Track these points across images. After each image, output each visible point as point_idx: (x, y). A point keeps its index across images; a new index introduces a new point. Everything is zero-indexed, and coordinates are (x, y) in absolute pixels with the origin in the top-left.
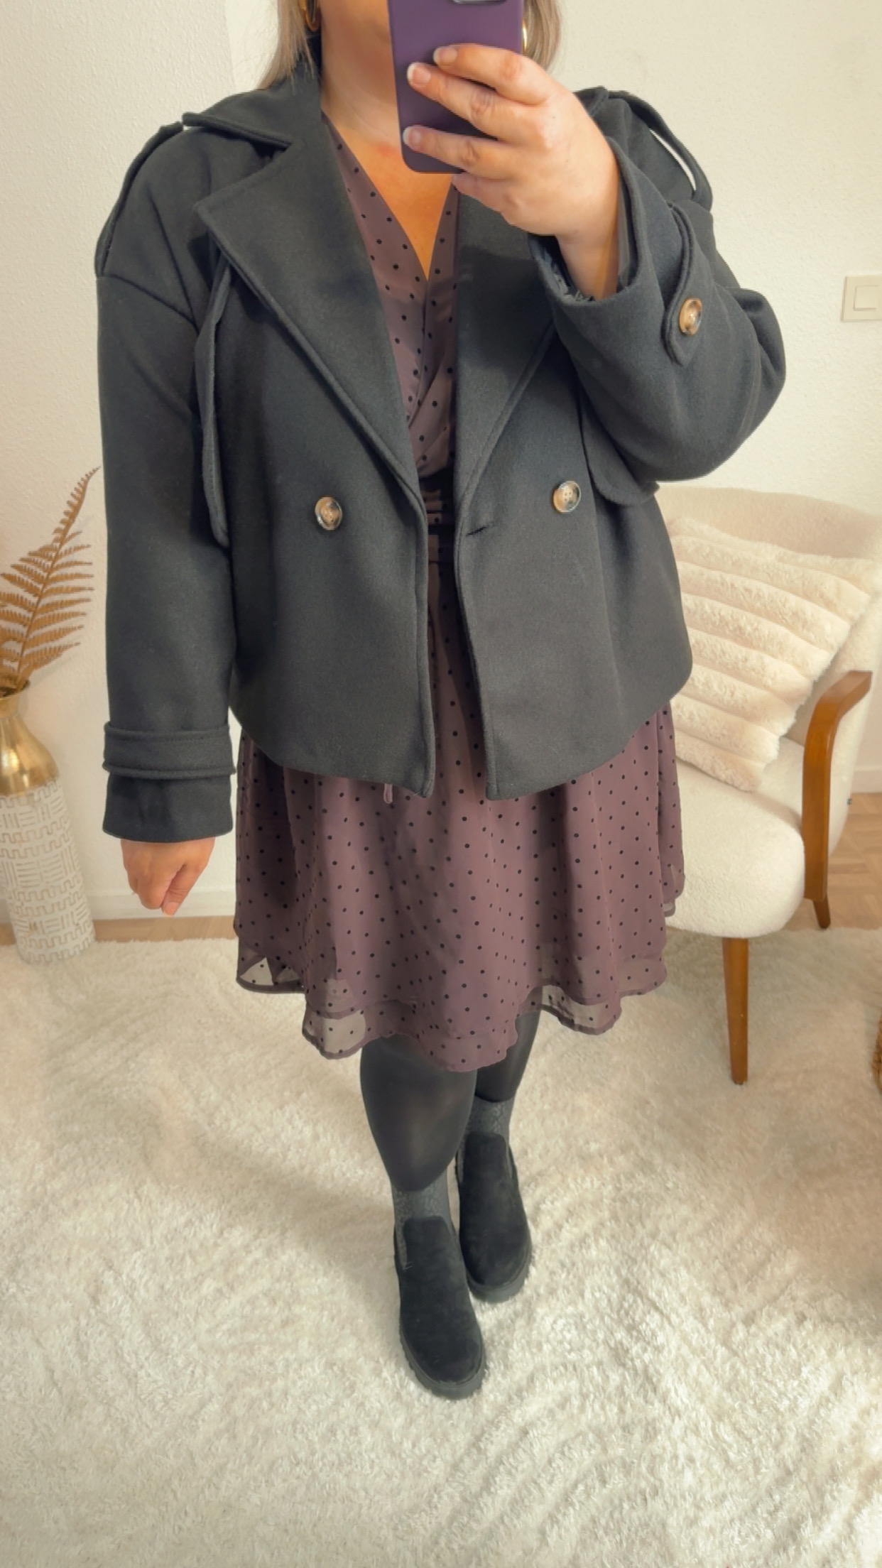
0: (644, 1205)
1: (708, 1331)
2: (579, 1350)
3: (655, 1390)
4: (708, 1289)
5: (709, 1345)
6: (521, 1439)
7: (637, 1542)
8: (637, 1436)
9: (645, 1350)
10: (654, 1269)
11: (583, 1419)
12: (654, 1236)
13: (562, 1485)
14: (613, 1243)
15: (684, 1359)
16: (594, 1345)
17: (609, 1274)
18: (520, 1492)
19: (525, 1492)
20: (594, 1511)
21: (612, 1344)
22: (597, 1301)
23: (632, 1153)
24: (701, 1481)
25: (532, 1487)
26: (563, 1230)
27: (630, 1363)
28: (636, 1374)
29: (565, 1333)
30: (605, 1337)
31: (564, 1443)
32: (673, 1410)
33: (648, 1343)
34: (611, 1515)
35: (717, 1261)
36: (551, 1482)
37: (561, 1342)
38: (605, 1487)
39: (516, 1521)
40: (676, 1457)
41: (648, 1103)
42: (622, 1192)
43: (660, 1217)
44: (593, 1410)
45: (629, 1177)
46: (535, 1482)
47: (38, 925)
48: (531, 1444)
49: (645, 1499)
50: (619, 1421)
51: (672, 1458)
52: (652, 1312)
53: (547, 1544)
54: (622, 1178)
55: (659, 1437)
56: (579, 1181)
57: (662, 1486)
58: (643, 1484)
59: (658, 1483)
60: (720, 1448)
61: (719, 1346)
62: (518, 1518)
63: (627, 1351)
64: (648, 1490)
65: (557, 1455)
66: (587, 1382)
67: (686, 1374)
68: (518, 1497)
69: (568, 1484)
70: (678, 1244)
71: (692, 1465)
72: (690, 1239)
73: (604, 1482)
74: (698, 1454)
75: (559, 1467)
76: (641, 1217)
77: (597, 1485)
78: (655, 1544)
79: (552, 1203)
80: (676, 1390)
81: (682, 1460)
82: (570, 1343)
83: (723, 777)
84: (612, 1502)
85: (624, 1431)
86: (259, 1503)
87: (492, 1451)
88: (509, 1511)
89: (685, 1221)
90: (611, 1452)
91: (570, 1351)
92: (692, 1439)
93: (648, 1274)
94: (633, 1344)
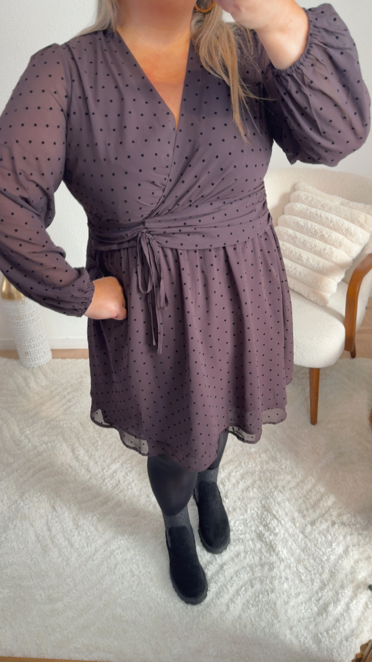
0: (273, 475)
1: (296, 527)
2: (245, 534)
3: (274, 551)
4: (297, 510)
5: (296, 533)
7: (265, 610)
8: (266, 568)
9: (270, 535)
10: (275, 502)
11: (245, 562)
12: (276, 488)
13: (236, 587)
14: (260, 490)
15: (286, 539)
16: (251, 532)
17: (257, 503)
18: (219, 590)
19: (221, 590)
20: (248, 598)
21: (258, 532)
22: (252, 514)
23: (268, 453)
24: (290, 587)
25: (224, 588)
26: (240, 484)
27: (264, 540)
28: (267, 544)
29: (239, 527)
30: (255, 529)
31: (238, 571)
32: (281, 559)
34: (255, 599)
35: (301, 499)
36: (232, 586)
37: (237, 531)
38: (253, 588)
40: (281, 578)
41: (276, 432)
42: (264, 469)
43: (279, 480)
44: (249, 558)
45: (267, 463)
46: (225, 586)
47: (29, 352)
48: (225, 572)
49: (268, 594)
50: (259, 563)
51: (279, 578)
52: (274, 519)
53: (229, 610)
54: (264, 463)
55: (275, 570)
56: (247, 464)
57: (275, 589)
58: (268, 588)
59: (273, 588)
60: (299, 575)
61: (300, 534)
62: (218, 600)
63: (264, 535)
64: (269, 590)
65: (235, 576)
66: (247, 547)
67: (286, 545)
68: (219, 592)
69: (238, 587)
70: (285, 492)
71: (287, 581)
72: (290, 489)
73: (252, 587)
74: (290, 576)
75: (235, 580)
76: (271, 480)
77: (250, 588)
78: (272, 611)
79: (236, 473)
80: (282, 551)
81: (283, 579)
82: (241, 531)
83: (313, 300)
84: (255, 594)
85: (261, 567)
86: (118, 591)
88: (215, 597)
89: (289, 482)
90: (255, 575)
91: (241, 534)
92: (288, 571)
93: (273, 503)
94: (266, 532)
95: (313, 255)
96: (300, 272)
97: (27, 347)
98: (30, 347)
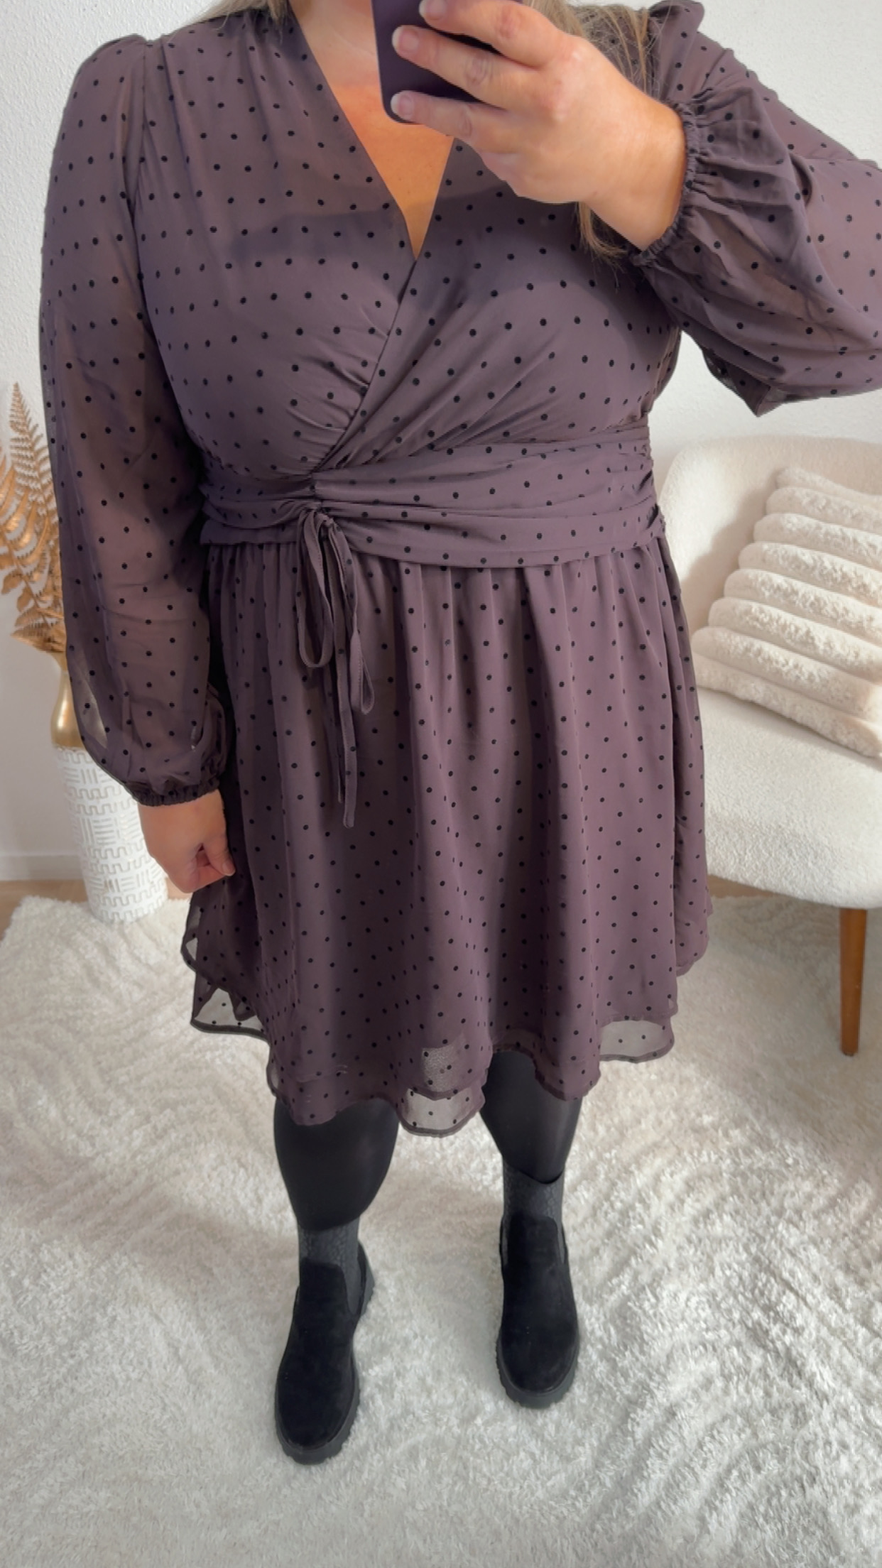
0: (767, 1183)
1: (845, 1310)
2: (716, 1328)
3: (800, 1374)
4: (839, 1267)
5: (848, 1326)
6: (668, 1421)
7: (800, 1531)
8: (787, 1420)
9: (784, 1332)
10: (783, 1249)
11: (728, 1401)
12: (780, 1213)
13: (715, 1470)
14: (739, 1218)
15: (825, 1341)
16: (730, 1324)
17: (737, 1251)
18: (673, 1476)
19: (678, 1477)
20: (750, 1497)
22: (728, 1279)
23: (748, 1127)
24: (856, 1467)
25: (686, 1471)
26: (686, 1205)
27: (771, 1345)
28: (778, 1356)
29: (700, 1311)
30: (741, 1317)
31: (713, 1426)
32: (820, 1395)
33: (787, 1325)
34: (769, 1501)
35: (846, 1238)
36: (704, 1467)
37: (697, 1321)
38: (759, 1472)
39: (673, 1507)
40: (828, 1443)
41: (758, 1075)
42: (742, 1167)
43: (784, 1195)
44: (738, 1393)
45: (748, 1152)
46: (689, 1467)
48: (680, 1427)
49: (802, 1487)
50: (765, 1406)
51: (825, 1444)
52: (788, 1292)
53: (708, 1532)
54: (740, 1151)
55: (810, 1423)
56: (696, 1154)
57: (818, 1473)
58: (798, 1471)
59: (813, 1470)
60: (873, 1434)
61: (859, 1326)
62: (675, 1502)
63: (767, 1332)
64: (805, 1477)
65: (707, 1439)
66: (728, 1364)
67: (828, 1356)
68: (671, 1481)
69: (721, 1470)
70: (805, 1222)
71: (846, 1451)
72: (816, 1216)
73: (758, 1468)
74: (850, 1439)
75: (711, 1452)
76: (764, 1194)
77: (752, 1471)
78: (819, 1533)
79: (672, 1175)
80: (821, 1374)
81: (835, 1446)
82: (705, 1322)
84: (768, 1488)
85: (773, 1415)
87: (640, 1433)
88: (664, 1497)
89: (810, 1197)
90: (761, 1436)
91: (707, 1330)
92: (842, 1424)
93: (779, 1253)
94: (772, 1325)
95: (841, 633)
96: (811, 675)
97: (111, 870)
98: (117, 868)
